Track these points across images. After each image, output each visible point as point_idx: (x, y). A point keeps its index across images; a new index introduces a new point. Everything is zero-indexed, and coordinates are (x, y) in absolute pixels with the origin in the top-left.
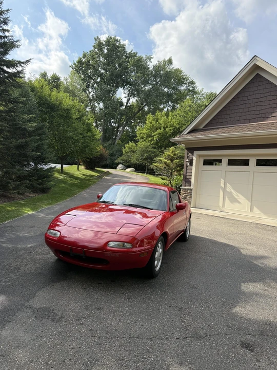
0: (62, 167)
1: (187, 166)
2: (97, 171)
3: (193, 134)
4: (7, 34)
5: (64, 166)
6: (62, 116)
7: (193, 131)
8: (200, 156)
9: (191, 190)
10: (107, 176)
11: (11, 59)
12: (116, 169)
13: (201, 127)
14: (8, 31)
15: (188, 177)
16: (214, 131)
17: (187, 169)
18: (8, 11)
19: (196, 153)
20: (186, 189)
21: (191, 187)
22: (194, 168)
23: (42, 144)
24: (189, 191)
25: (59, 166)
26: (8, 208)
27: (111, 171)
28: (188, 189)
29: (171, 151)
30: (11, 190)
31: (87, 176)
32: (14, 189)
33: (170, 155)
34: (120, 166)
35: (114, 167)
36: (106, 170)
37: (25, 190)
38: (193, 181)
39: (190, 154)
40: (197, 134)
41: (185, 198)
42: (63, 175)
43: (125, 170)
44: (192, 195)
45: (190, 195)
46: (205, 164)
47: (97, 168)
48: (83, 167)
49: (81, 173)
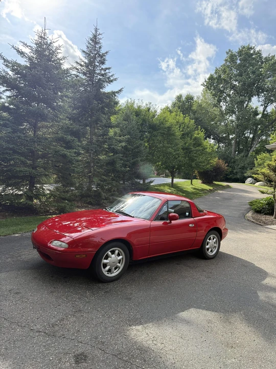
0: (172, 181)
4: (107, 71)
5: (175, 180)
10: (222, 190)
12: (244, 183)
14: (109, 69)
18: (107, 53)
25: (169, 180)
29: (273, 160)
31: (198, 189)
34: (249, 179)
35: (242, 181)
36: (225, 184)
42: (172, 189)
43: (254, 184)
47: (215, 182)
48: (200, 181)
49: (194, 187)
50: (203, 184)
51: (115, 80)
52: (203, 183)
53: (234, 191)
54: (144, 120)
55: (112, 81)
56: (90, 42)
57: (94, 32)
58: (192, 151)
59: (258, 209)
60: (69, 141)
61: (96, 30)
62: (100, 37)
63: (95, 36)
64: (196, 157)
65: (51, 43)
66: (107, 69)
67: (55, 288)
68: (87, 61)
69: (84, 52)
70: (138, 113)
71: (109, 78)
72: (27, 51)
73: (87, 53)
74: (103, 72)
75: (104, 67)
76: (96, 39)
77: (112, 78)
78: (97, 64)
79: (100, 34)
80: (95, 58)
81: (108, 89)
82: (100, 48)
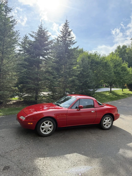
0: (111, 89)
31: (125, 94)
42: (110, 94)
48: (128, 90)
49: (123, 92)
50: (130, 91)
51: (76, 42)
52: (130, 90)
54: (92, 60)
55: (74, 43)
56: (64, 27)
57: (65, 22)
58: (120, 74)
60: (51, 72)
61: (67, 21)
62: (68, 24)
63: (66, 24)
65: (44, 30)
66: (72, 38)
68: (62, 36)
69: (61, 31)
70: (89, 57)
71: (72, 42)
72: (34, 35)
73: (63, 32)
74: (70, 39)
75: (70, 37)
76: (66, 25)
77: (74, 42)
78: (67, 36)
79: (68, 23)
80: (66, 34)
81: (72, 47)
82: (68, 29)
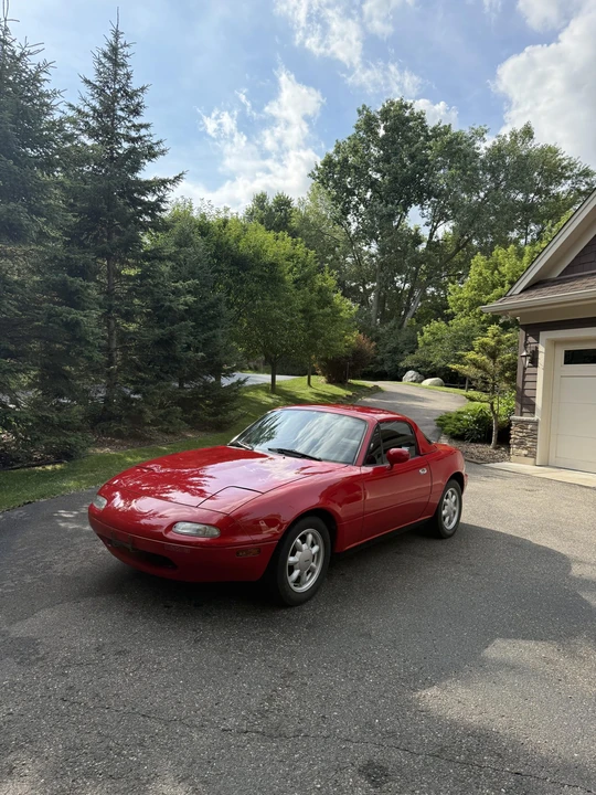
0: (273, 379)
1: (525, 369)
2: (351, 387)
3: (533, 292)
4: (143, 132)
5: (278, 378)
6: (262, 277)
7: (534, 285)
8: (556, 343)
9: (536, 423)
10: (369, 396)
11: (151, 179)
12: (401, 380)
13: (555, 275)
14: (146, 126)
15: (527, 393)
16: (584, 281)
17: (524, 375)
18: (143, 89)
19: (544, 335)
20: (523, 421)
21: (536, 417)
22: (540, 371)
23: (214, 337)
24: (530, 427)
25: (266, 378)
26: (129, 459)
27: (383, 385)
28: (528, 422)
29: (490, 335)
30: (149, 424)
31: (325, 396)
32: (154, 423)
33: (486, 344)
34: (410, 373)
36: (370, 384)
37: (180, 424)
38: (539, 402)
39: (531, 339)
40: (544, 290)
41: (522, 443)
42: (274, 396)
43: (421, 382)
44: (539, 437)
45: (533, 435)
46: (567, 361)
47: (352, 381)
48: (322, 379)
49: (315, 391)
50: (330, 386)
51: (163, 152)
52: (330, 381)
53: (392, 398)
54: (218, 246)
55: (154, 156)
56: (103, 60)
57: (111, 38)
58: (315, 316)
59: (457, 432)
61: (117, 35)
62: (125, 51)
63: (114, 50)
64: (322, 328)
65: (22, 55)
66: (141, 126)
67: (194, 630)
68: (97, 105)
69: (88, 82)
70: (204, 229)
71: (151, 148)
73: (95, 87)
74: (133, 134)
75: (137, 121)
76: (116, 55)
77: (156, 149)
78: (119, 113)
79: (125, 45)
80: (115, 99)
81: (148, 172)
82: (128, 76)
